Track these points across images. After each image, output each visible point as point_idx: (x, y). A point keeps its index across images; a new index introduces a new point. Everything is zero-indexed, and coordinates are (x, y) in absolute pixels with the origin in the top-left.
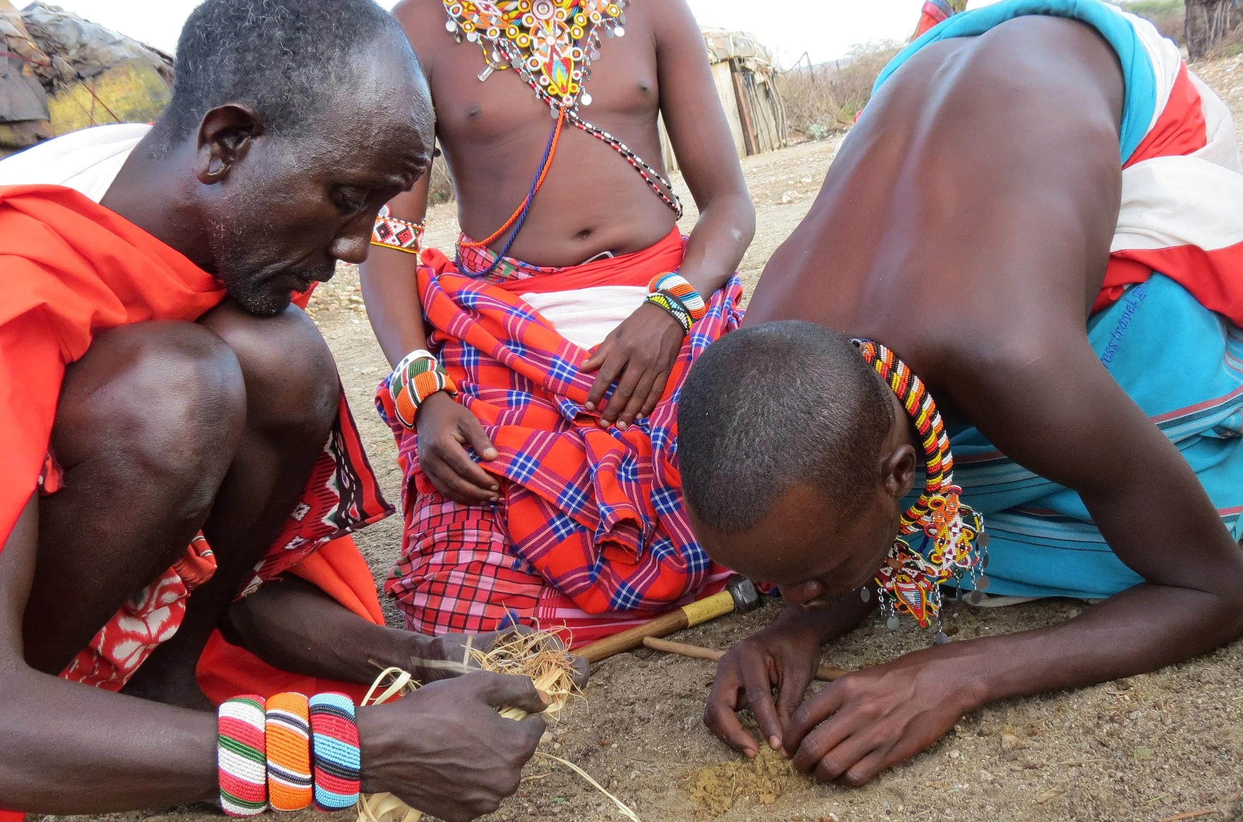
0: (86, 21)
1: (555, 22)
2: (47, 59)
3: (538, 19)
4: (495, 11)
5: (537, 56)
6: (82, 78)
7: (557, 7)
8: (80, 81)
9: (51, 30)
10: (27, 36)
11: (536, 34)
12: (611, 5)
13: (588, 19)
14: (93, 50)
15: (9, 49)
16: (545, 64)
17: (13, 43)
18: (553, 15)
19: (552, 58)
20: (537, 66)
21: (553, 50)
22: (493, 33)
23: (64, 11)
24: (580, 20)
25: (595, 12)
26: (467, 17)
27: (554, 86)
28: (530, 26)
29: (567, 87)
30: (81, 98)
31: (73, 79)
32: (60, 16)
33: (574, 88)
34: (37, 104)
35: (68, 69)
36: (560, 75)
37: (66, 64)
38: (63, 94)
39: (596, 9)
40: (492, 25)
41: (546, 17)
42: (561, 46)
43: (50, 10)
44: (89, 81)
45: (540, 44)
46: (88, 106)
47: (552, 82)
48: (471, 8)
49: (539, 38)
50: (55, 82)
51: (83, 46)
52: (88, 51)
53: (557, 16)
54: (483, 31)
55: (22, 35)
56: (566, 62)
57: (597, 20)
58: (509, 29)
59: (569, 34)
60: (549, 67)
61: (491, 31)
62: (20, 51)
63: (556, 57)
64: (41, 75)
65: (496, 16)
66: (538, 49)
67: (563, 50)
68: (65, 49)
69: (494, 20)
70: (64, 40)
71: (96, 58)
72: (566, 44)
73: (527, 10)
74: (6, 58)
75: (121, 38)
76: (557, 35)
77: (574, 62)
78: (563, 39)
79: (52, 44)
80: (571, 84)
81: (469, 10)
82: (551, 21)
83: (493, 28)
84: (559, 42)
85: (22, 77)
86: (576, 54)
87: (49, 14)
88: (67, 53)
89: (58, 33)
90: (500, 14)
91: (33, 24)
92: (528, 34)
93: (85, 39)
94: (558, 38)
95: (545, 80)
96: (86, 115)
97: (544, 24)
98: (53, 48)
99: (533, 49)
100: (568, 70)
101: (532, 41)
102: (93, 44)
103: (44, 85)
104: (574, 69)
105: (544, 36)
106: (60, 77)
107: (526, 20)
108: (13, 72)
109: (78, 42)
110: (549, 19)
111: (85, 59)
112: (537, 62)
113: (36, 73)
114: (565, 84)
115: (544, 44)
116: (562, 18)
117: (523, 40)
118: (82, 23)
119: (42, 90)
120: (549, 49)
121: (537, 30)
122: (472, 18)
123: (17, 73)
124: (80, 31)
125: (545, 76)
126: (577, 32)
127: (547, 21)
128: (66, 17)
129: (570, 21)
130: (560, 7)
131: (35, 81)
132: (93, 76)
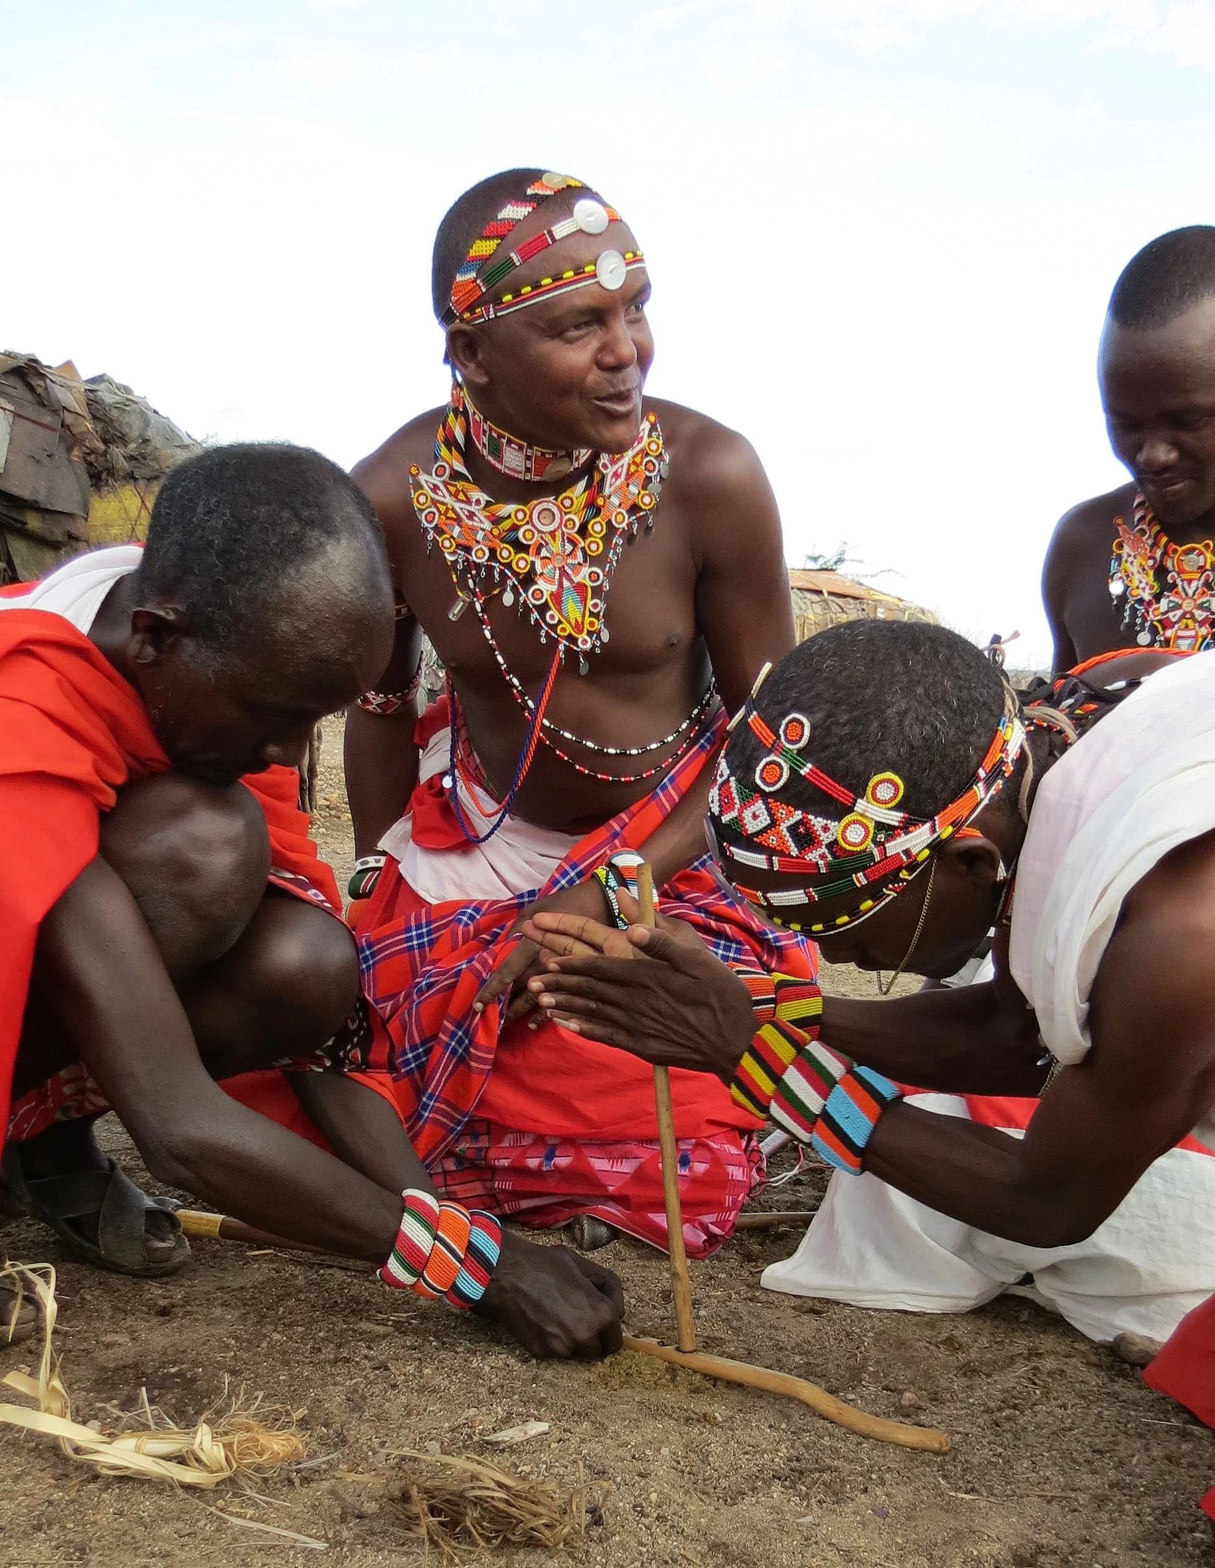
0: (155, 412)
1: (563, 533)
2: (102, 446)
3: (540, 532)
4: (481, 522)
5: (541, 584)
6: (135, 479)
7: (566, 513)
8: (132, 481)
9: (115, 413)
10: (86, 414)
11: (538, 552)
12: (643, 492)
13: (609, 523)
14: (156, 449)
15: (63, 425)
16: (552, 594)
17: (69, 419)
18: (559, 526)
19: (561, 584)
20: (542, 597)
21: (563, 573)
22: (480, 554)
23: (133, 395)
24: (597, 527)
25: (619, 510)
26: (445, 528)
27: (566, 625)
28: (529, 543)
29: (583, 623)
30: (127, 502)
31: (124, 478)
32: (128, 400)
33: (592, 624)
34: (77, 497)
35: (122, 464)
36: (573, 609)
37: (121, 458)
38: (109, 492)
39: (620, 505)
40: (478, 542)
41: (551, 528)
42: (573, 567)
43: (119, 389)
44: (141, 483)
45: (544, 566)
46: (133, 513)
47: (562, 619)
48: (451, 514)
49: (543, 558)
50: (104, 476)
51: (146, 441)
52: (149, 449)
53: (566, 526)
54: (468, 549)
55: (80, 412)
56: (580, 588)
57: (622, 521)
58: (502, 550)
59: (583, 550)
60: (557, 597)
61: (477, 551)
62: (74, 431)
63: (566, 583)
64: (90, 464)
65: (483, 530)
66: (542, 574)
67: (577, 573)
68: (123, 440)
69: (480, 536)
70: (126, 430)
71: (156, 459)
72: (579, 564)
73: (525, 521)
74: (56, 435)
75: (190, 442)
76: (567, 552)
77: (591, 587)
78: (576, 557)
79: (111, 431)
80: (587, 620)
81: (447, 518)
82: (558, 534)
83: (479, 547)
84: (569, 561)
85: (70, 461)
86: (593, 576)
87: (116, 394)
88: (126, 447)
89: (121, 419)
90: (487, 525)
91: (96, 402)
92: (528, 554)
93: (150, 433)
94: (568, 555)
95: (552, 617)
96: (129, 522)
97: (548, 538)
98: (112, 435)
99: (536, 574)
100: (584, 601)
101: (533, 563)
102: (157, 441)
103: (91, 477)
104: (592, 598)
105: (548, 555)
106: (111, 471)
107: (524, 535)
108: (60, 453)
109: (140, 436)
110: (555, 530)
111: (145, 458)
112: (542, 592)
113: (85, 460)
114: (580, 620)
115: (550, 566)
116: (573, 528)
117: (521, 564)
118: (151, 414)
119: (86, 480)
120: (557, 572)
121: (540, 546)
122: (452, 531)
123: (64, 455)
124: (147, 423)
125: (553, 611)
126: (594, 547)
127: (553, 534)
128: (134, 402)
129: (583, 531)
130: (569, 513)
131: (82, 469)
132: (148, 480)
